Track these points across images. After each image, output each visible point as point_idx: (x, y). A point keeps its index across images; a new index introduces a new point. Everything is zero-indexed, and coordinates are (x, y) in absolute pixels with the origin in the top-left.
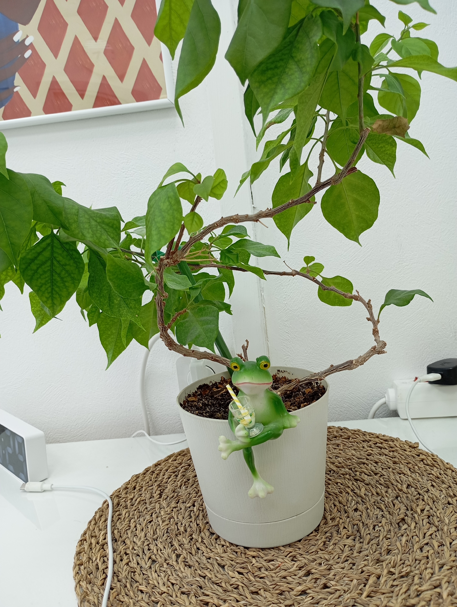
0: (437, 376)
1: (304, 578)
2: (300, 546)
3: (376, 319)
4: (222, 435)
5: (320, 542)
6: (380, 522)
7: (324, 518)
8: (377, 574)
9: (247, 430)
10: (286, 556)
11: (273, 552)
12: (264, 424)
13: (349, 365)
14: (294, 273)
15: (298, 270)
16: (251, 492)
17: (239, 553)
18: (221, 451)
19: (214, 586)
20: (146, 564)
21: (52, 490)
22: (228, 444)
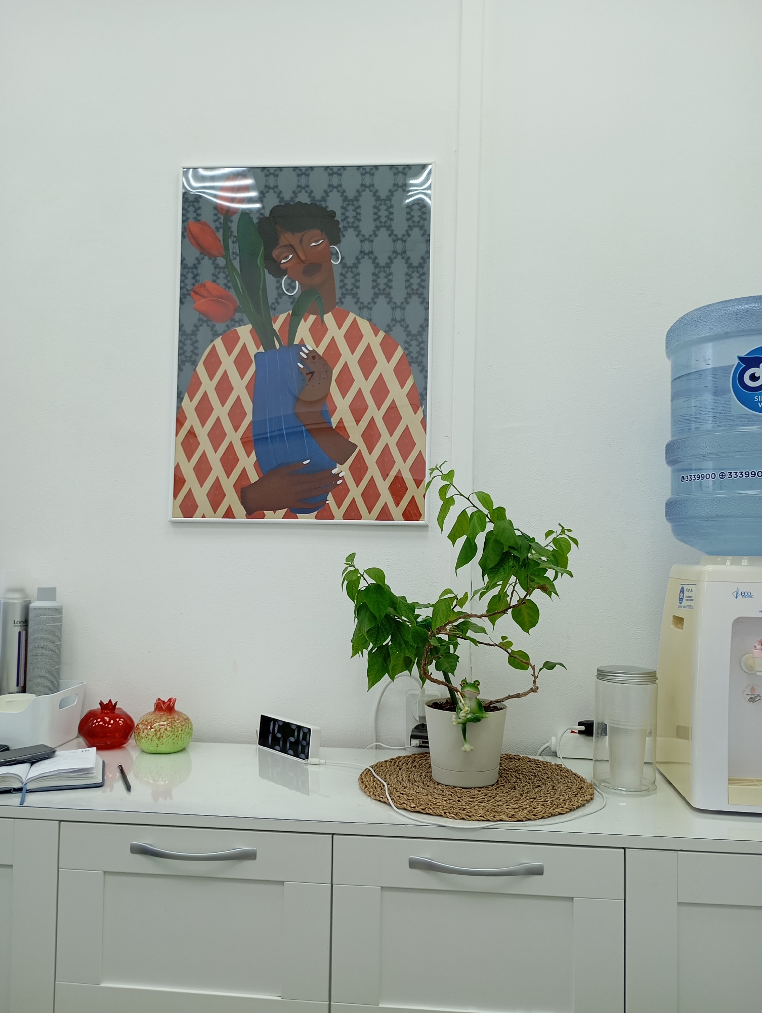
0: (583, 728)
3: (536, 676)
9: (465, 716)
13: (518, 696)
14: (495, 645)
15: (497, 644)
16: (463, 749)
18: (453, 721)
21: (325, 764)
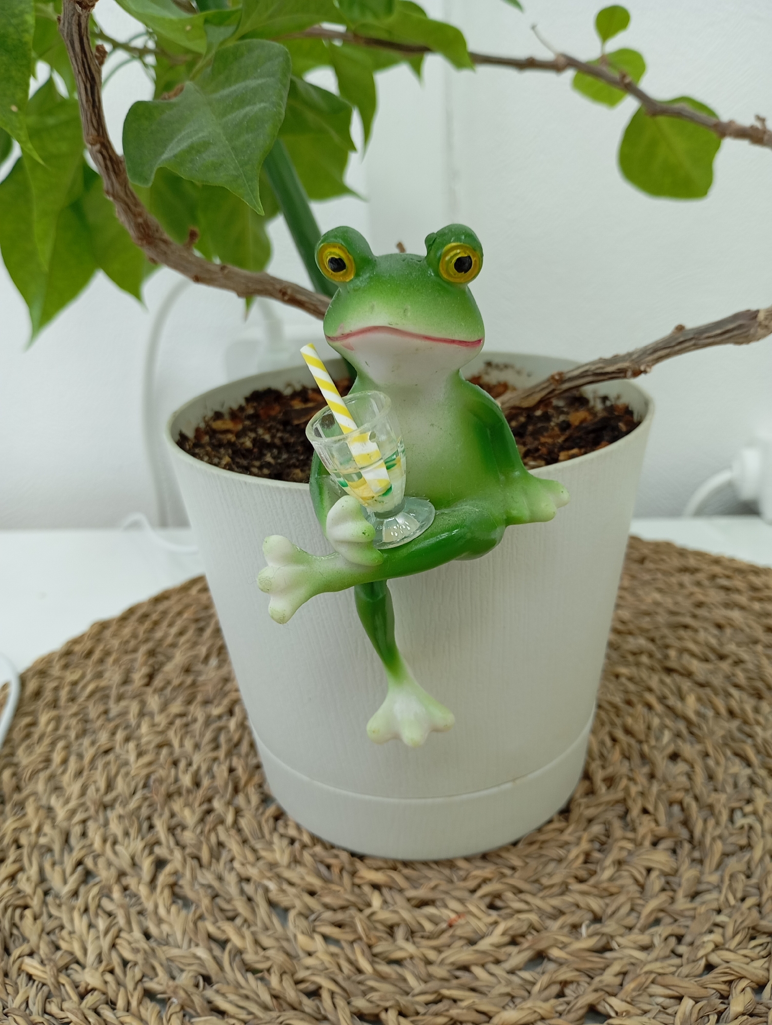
1: (527, 975)
2: (516, 862)
4: (277, 534)
5: (574, 852)
6: (749, 801)
7: (587, 776)
8: (755, 979)
9: (374, 519)
10: (473, 891)
11: (435, 877)
12: (439, 503)
13: (739, 329)
16: (375, 724)
17: (336, 870)
18: (268, 589)
19: (247, 980)
20: (65, 882)
22: (301, 568)
